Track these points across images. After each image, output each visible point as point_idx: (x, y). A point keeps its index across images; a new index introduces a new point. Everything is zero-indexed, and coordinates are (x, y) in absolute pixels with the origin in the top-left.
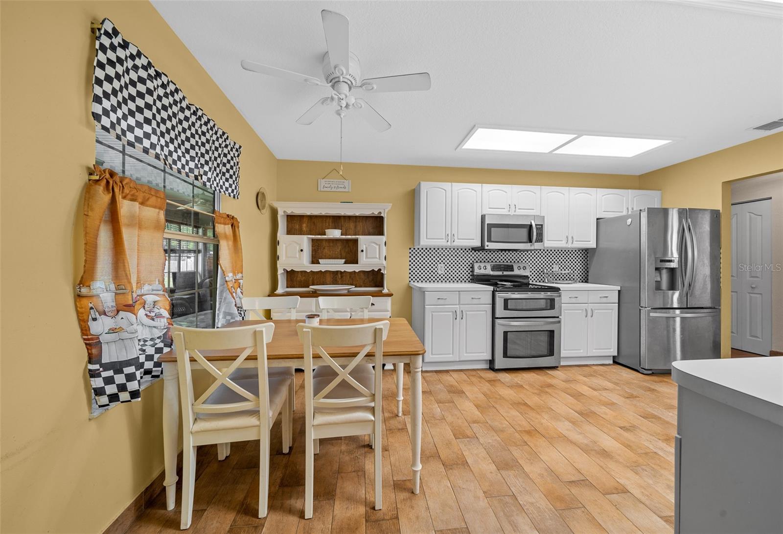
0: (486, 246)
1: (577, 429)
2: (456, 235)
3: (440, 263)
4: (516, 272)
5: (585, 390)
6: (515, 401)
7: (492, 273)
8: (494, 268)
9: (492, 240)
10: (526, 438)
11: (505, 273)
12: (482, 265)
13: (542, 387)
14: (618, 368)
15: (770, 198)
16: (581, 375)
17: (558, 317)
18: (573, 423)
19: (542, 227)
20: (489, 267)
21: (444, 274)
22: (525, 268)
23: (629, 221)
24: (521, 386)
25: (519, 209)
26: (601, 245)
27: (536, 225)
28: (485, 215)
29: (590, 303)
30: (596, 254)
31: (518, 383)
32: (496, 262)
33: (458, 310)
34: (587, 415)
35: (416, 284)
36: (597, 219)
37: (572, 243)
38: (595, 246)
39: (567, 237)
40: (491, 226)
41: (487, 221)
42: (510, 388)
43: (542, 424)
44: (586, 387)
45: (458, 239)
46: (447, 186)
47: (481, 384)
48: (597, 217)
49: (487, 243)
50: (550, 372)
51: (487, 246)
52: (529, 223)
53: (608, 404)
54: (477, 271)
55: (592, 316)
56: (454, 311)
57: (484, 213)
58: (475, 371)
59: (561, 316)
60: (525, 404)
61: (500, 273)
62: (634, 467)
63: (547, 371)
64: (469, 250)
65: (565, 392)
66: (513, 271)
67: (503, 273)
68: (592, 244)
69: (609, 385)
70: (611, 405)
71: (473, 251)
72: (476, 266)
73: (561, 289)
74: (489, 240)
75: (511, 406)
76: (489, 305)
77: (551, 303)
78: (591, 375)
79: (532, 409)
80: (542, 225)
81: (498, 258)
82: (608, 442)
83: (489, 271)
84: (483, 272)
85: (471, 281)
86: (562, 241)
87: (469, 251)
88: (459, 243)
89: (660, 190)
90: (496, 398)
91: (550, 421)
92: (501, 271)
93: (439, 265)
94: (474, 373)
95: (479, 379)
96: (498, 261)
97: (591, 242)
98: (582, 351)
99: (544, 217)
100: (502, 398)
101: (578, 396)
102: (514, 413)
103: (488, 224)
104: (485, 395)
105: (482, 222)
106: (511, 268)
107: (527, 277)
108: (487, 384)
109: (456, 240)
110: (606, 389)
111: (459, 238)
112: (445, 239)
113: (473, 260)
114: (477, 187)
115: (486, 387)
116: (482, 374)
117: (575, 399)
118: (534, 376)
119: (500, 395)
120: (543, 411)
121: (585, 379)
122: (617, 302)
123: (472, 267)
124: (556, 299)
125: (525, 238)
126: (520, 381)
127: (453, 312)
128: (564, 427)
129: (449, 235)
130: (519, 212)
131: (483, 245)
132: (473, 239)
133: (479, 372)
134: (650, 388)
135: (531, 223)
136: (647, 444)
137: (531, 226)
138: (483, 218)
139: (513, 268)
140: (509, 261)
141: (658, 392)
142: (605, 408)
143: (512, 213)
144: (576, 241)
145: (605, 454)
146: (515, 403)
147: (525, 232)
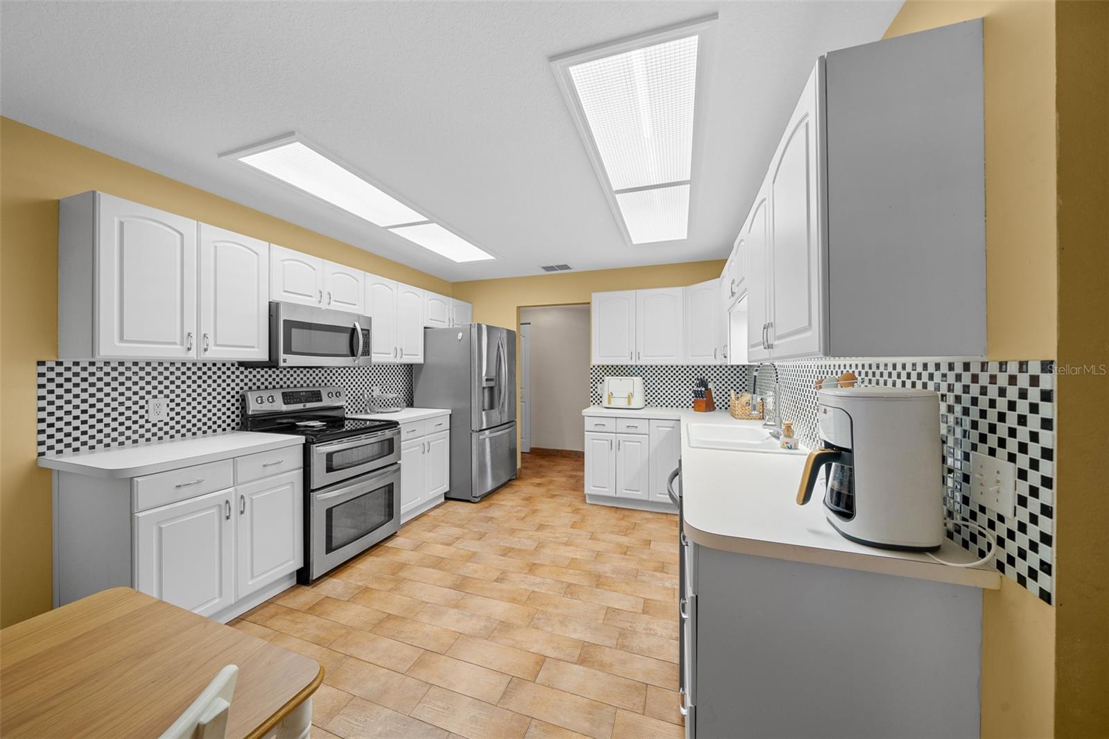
0: (282, 361)
1: (466, 613)
2: (211, 336)
3: (155, 397)
4: (326, 402)
5: (439, 550)
6: (373, 622)
7: (285, 408)
8: (288, 398)
9: (293, 350)
10: (423, 674)
11: (309, 405)
12: (265, 394)
13: (393, 574)
14: (451, 505)
15: (530, 324)
16: (424, 531)
17: (396, 463)
18: (456, 606)
19: (369, 333)
20: (278, 396)
21: (167, 419)
22: (338, 394)
23: (460, 334)
24: (366, 590)
25: (335, 301)
26: (428, 361)
27: (362, 330)
28: (277, 304)
29: (427, 435)
30: (424, 370)
31: (359, 587)
32: (288, 386)
33: (233, 498)
34: (461, 585)
35: (69, 458)
36: (425, 328)
37: (401, 357)
38: (422, 361)
39: (396, 349)
40: (289, 325)
41: (284, 316)
42: (353, 602)
43: (428, 635)
44: (439, 546)
45: (217, 345)
46: (188, 225)
47: (299, 626)
48: (425, 325)
49: (282, 356)
50: (390, 544)
51: (285, 361)
52: (352, 326)
53: (471, 558)
54: (254, 407)
55: (428, 451)
56: (223, 503)
57: (275, 298)
58: (272, 603)
59: (400, 459)
60: (390, 617)
61: (300, 406)
62: (532, 623)
63: (386, 545)
64: (233, 365)
65: (423, 566)
66: (321, 400)
67: (304, 406)
68: (419, 359)
69: (456, 531)
70: (472, 557)
71: (242, 369)
72: (251, 397)
73: (400, 423)
74: (288, 350)
75: (373, 636)
76: (297, 471)
77: (390, 447)
78: (435, 527)
79: (403, 619)
80: (368, 330)
81: (292, 379)
82: (499, 609)
83: (280, 406)
84: (267, 407)
85: (236, 427)
86: (389, 354)
87: (233, 369)
88: (217, 353)
89: (471, 303)
90: (341, 636)
91: (433, 624)
92: (301, 402)
93: (152, 402)
94: (272, 609)
95: (288, 618)
96: (292, 385)
97: (419, 357)
98: (419, 499)
99: (371, 318)
100: (350, 630)
101: (438, 563)
102: (384, 643)
103: (284, 321)
104: (319, 642)
105: (270, 316)
106: (317, 396)
107: (341, 407)
108: (311, 618)
109: (212, 348)
110: (458, 538)
111: (218, 343)
112: (182, 344)
113: (242, 384)
114: (261, 246)
115: (312, 625)
116: (291, 602)
117: (439, 569)
118: (374, 561)
119: (344, 627)
120: (418, 613)
121: (432, 534)
122: (449, 428)
123: (243, 399)
124: (395, 438)
125: (345, 348)
126: (361, 581)
127: (220, 506)
128: (451, 621)
129: (194, 335)
130: (335, 306)
131: (273, 358)
132: (253, 347)
133: (280, 602)
134: (488, 517)
135: (355, 325)
136: (523, 586)
137: (354, 330)
138: (273, 309)
139: (320, 396)
140: (311, 385)
141: (495, 519)
142: (471, 564)
143: (324, 306)
144: (405, 355)
145: (505, 626)
146: (375, 626)
147: (345, 338)
